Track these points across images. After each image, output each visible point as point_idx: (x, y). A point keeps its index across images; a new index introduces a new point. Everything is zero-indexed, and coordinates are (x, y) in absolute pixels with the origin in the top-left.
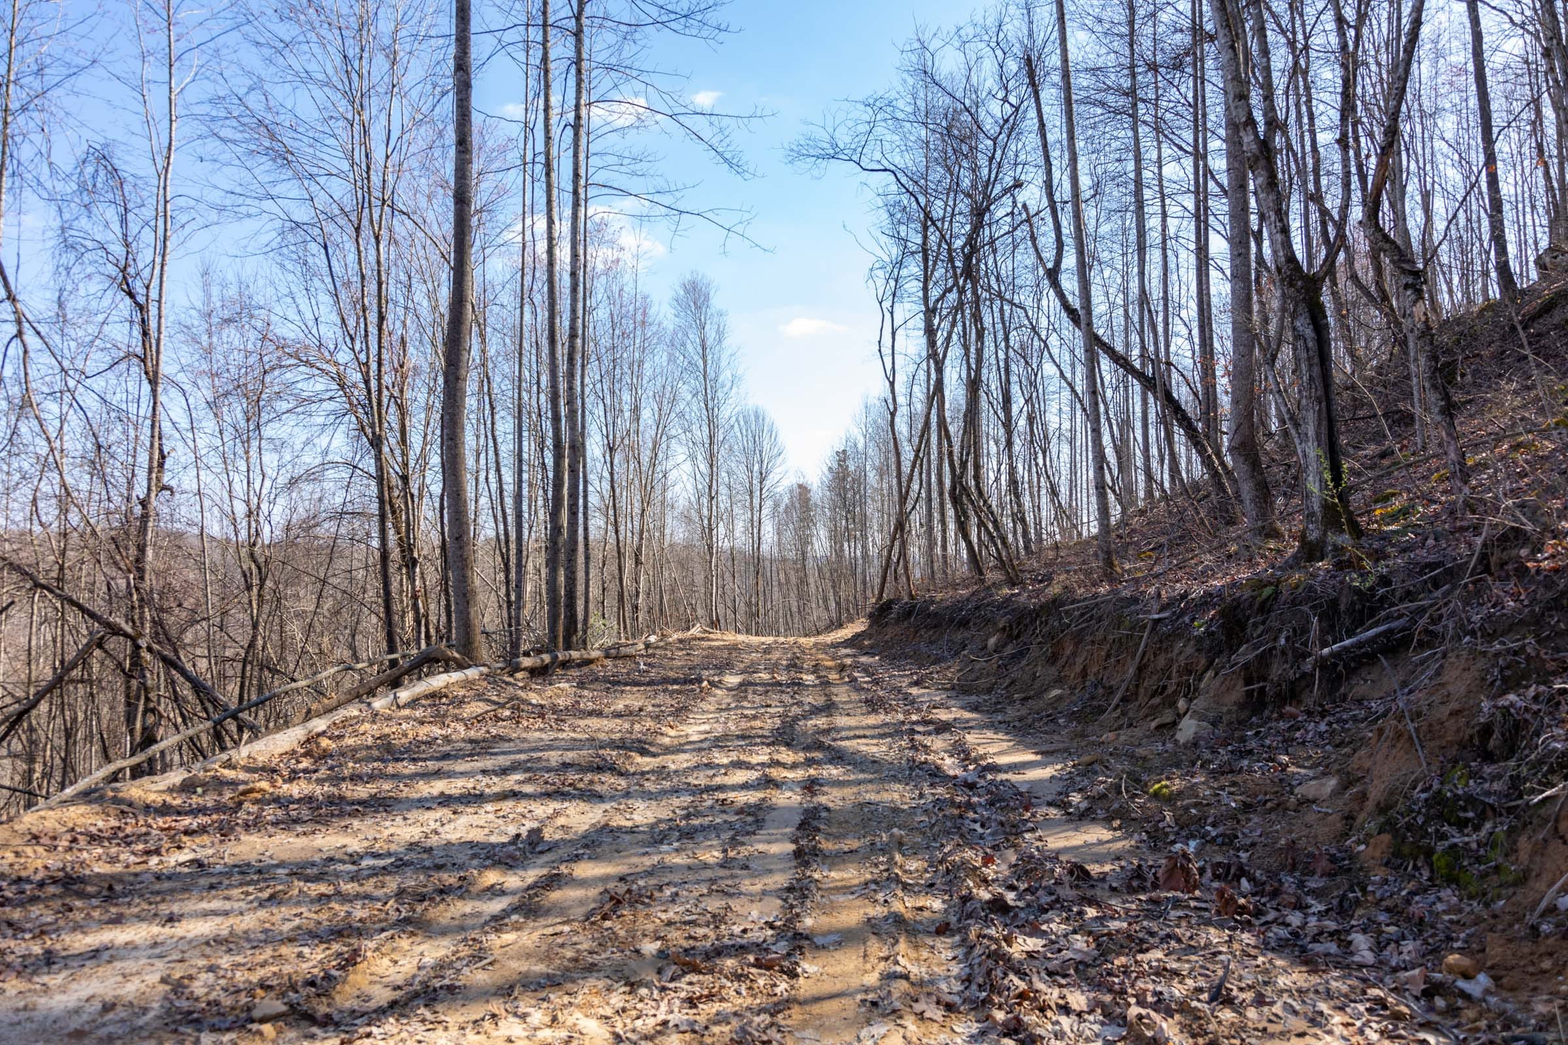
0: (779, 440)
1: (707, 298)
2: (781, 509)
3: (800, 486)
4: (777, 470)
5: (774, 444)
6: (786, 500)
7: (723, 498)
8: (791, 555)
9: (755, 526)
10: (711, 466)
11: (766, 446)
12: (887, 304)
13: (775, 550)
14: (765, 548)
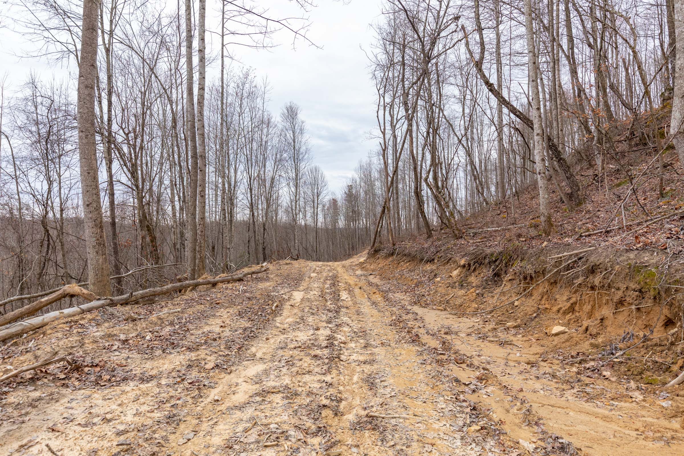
0: (325, 179)
1: (296, 115)
2: (326, 208)
3: (333, 199)
4: (325, 192)
5: (323, 182)
6: (328, 205)
7: (302, 203)
8: (330, 227)
9: (315, 215)
10: (296, 188)
11: (320, 182)
12: (381, 92)
13: (323, 225)
14: (319, 224)
